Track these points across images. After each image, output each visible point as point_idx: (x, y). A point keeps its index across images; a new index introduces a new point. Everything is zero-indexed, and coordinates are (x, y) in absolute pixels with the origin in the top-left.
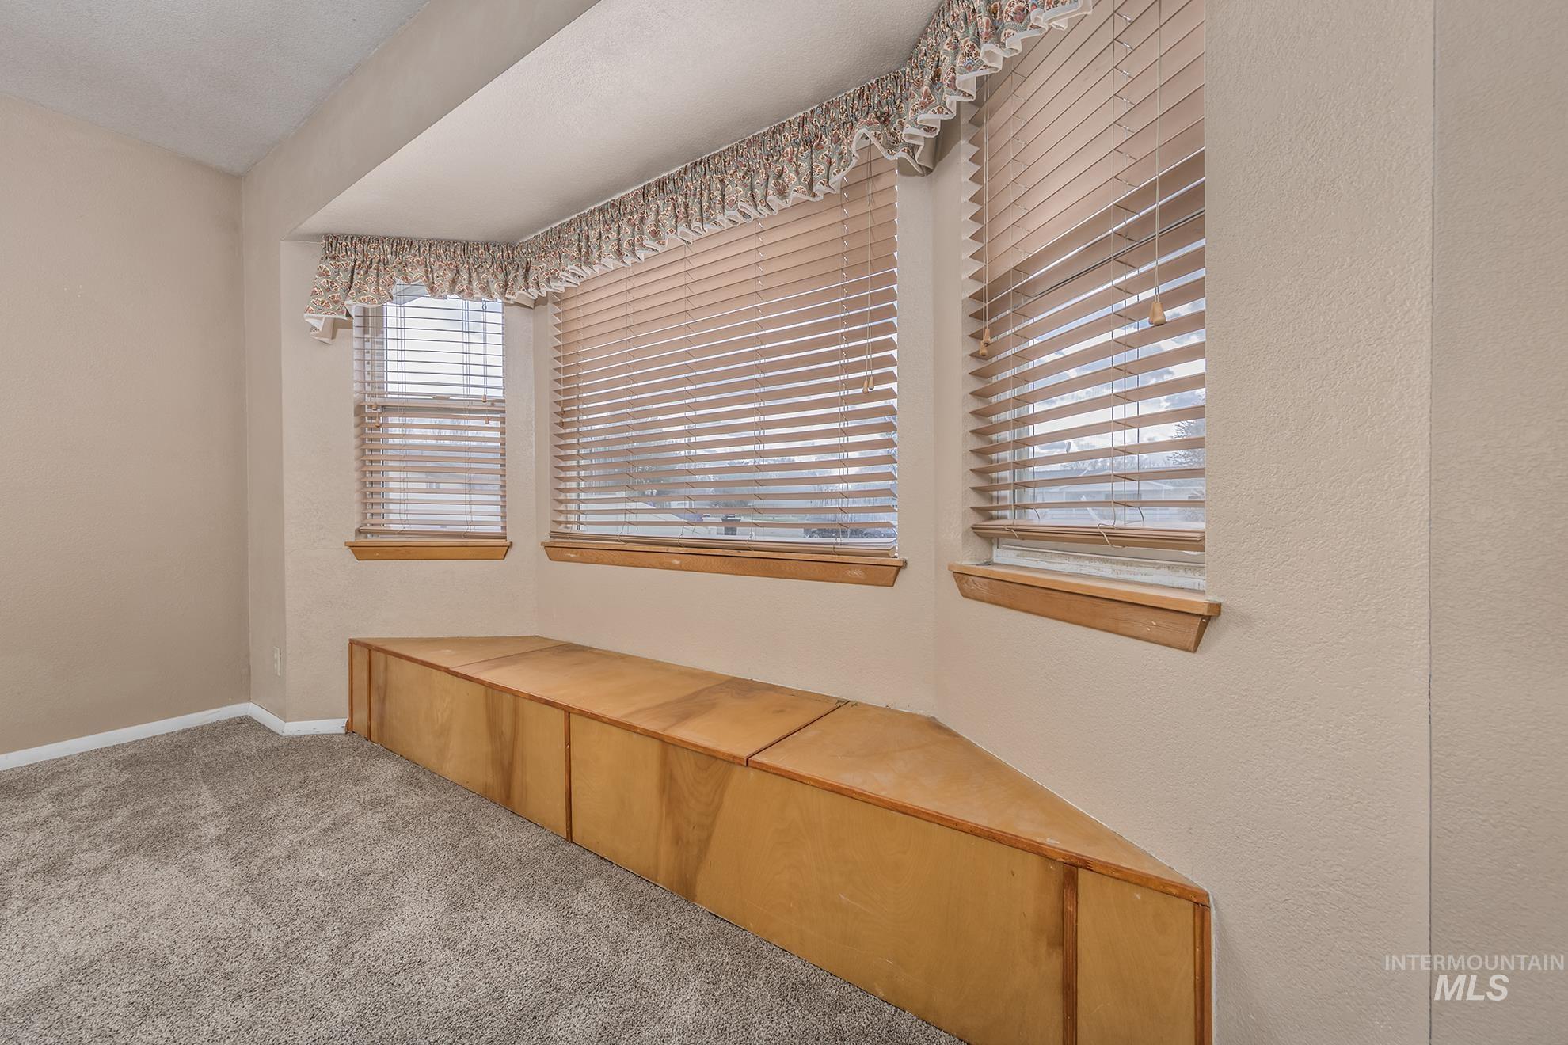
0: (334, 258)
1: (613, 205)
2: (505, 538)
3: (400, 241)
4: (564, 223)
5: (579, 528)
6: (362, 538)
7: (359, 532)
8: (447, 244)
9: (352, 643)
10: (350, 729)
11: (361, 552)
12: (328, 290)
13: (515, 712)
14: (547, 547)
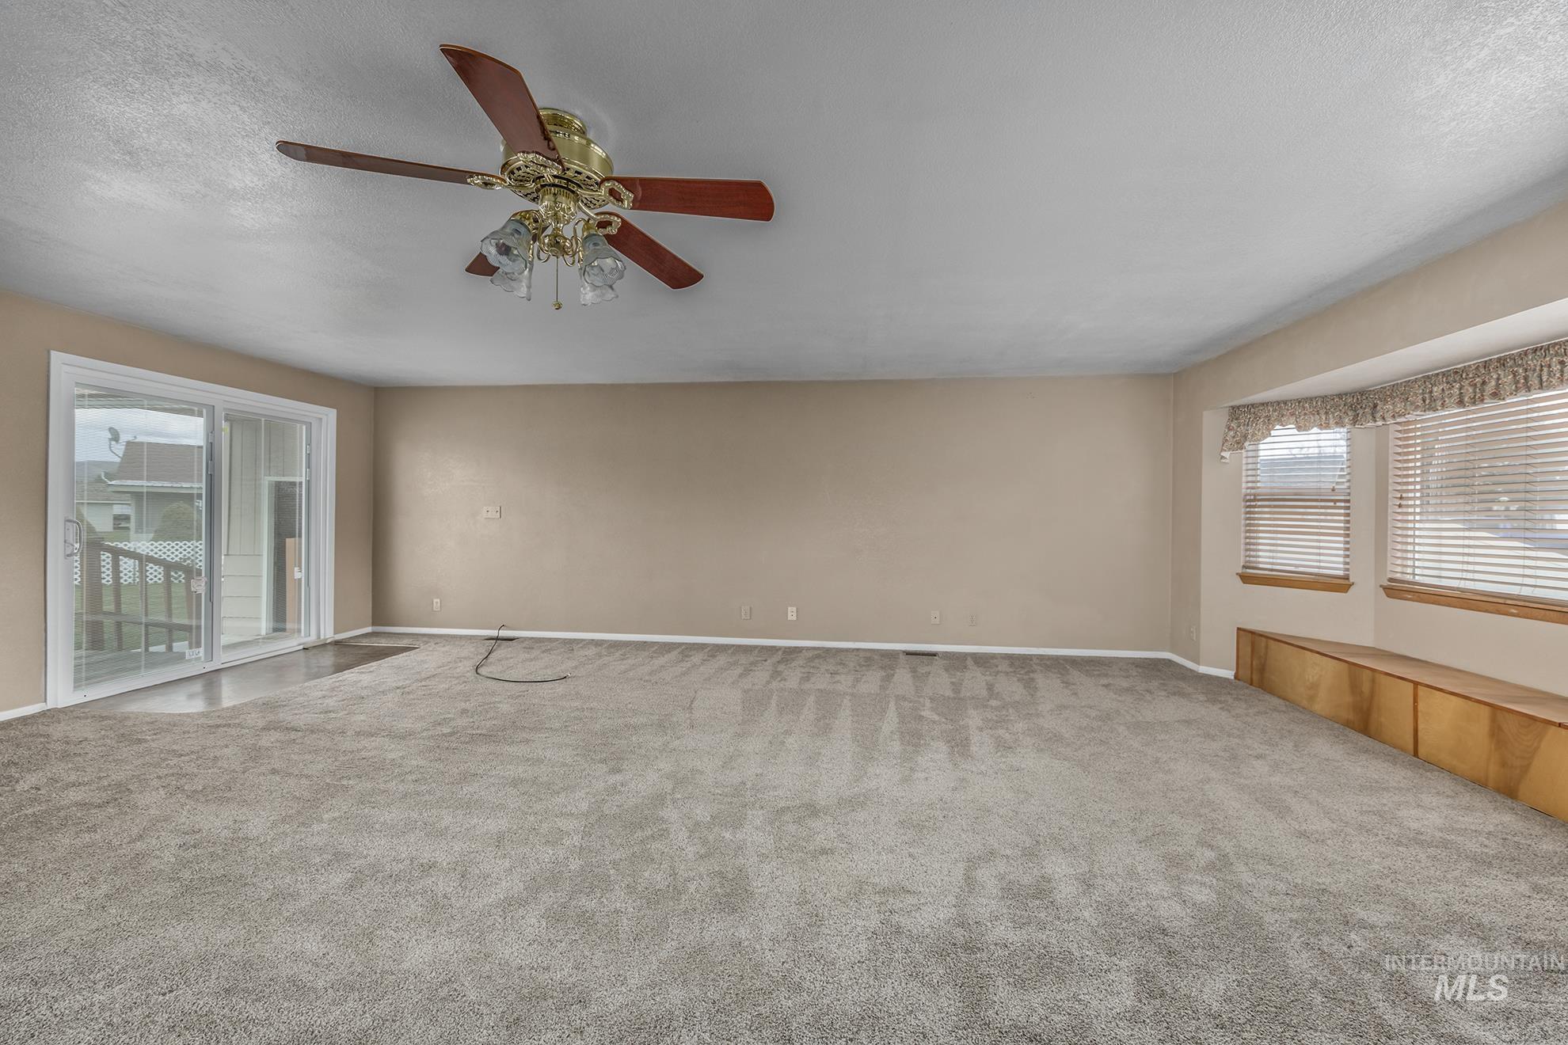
0: (1237, 419)
1: (1456, 373)
2: (1348, 579)
3: (1278, 403)
4: (1409, 381)
5: (1414, 578)
6: (1244, 570)
7: (1244, 567)
8: (1310, 399)
9: (1238, 629)
10: (1236, 677)
11: (1246, 579)
12: (1234, 437)
13: (1373, 681)
14: (1385, 588)
